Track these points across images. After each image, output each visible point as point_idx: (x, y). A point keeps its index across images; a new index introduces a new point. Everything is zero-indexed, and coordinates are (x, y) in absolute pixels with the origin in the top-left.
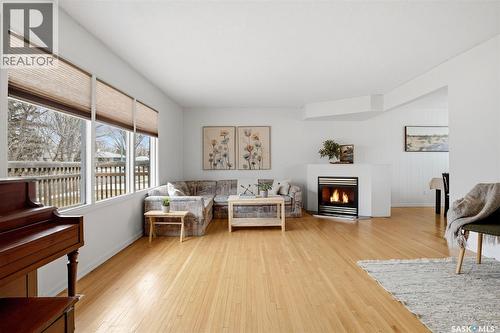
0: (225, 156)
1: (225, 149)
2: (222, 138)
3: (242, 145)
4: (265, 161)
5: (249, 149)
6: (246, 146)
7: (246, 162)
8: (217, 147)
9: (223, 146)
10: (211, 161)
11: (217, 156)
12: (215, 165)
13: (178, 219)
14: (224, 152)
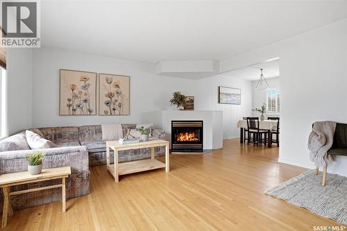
0: (86, 101)
1: (86, 94)
2: (83, 84)
3: (104, 92)
4: (125, 107)
5: (110, 95)
6: (107, 93)
7: (107, 108)
8: (76, 91)
9: (84, 91)
10: (69, 106)
11: (77, 102)
12: (74, 110)
13: (59, 181)
14: (85, 97)
